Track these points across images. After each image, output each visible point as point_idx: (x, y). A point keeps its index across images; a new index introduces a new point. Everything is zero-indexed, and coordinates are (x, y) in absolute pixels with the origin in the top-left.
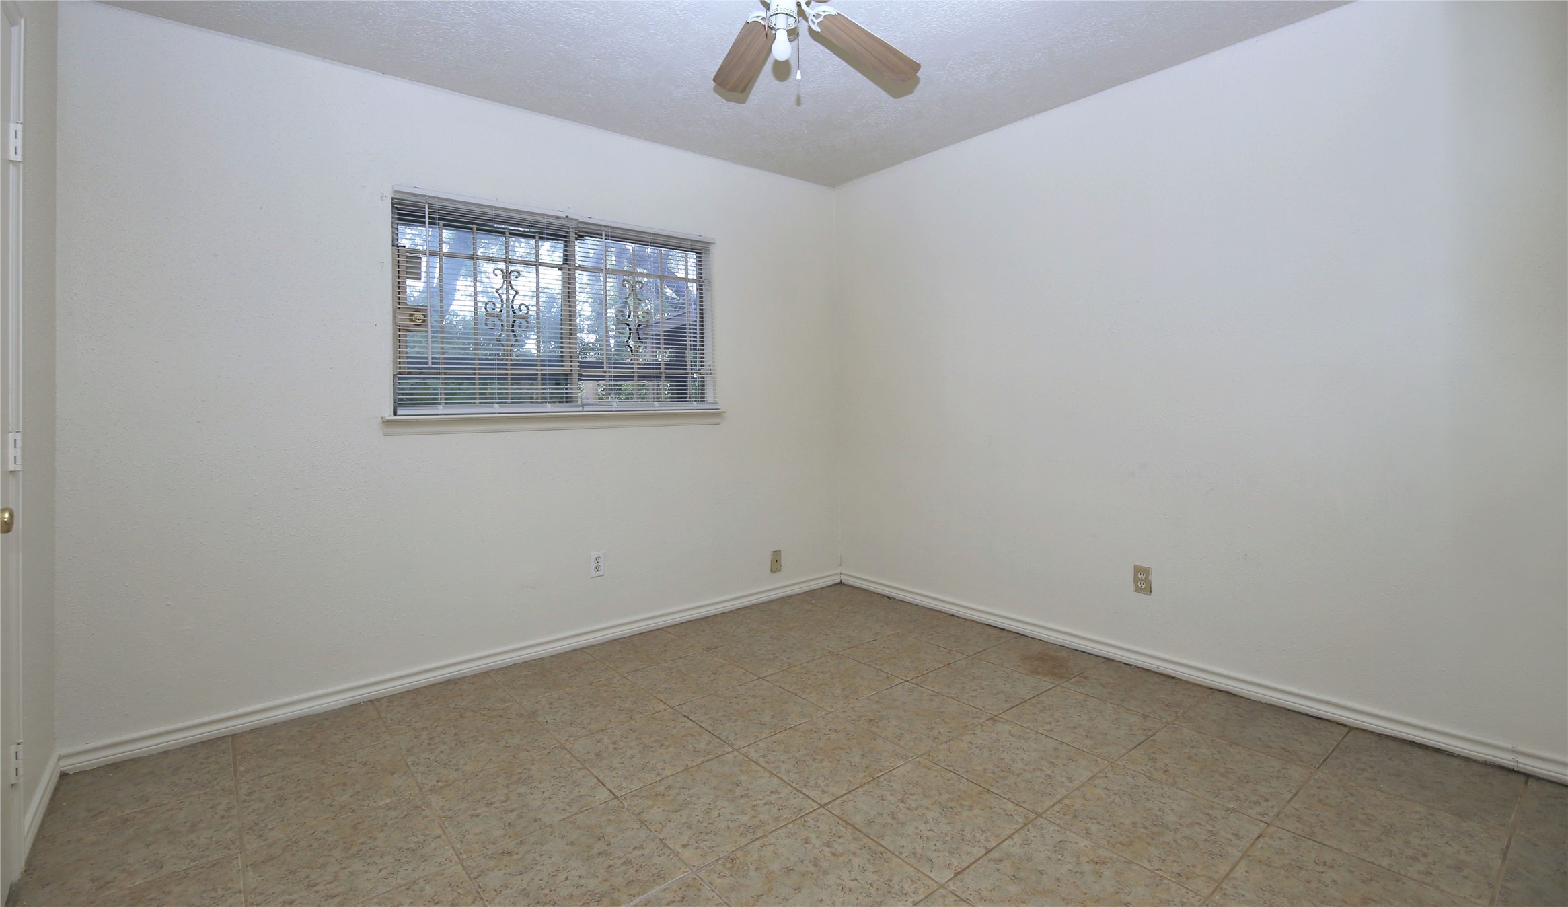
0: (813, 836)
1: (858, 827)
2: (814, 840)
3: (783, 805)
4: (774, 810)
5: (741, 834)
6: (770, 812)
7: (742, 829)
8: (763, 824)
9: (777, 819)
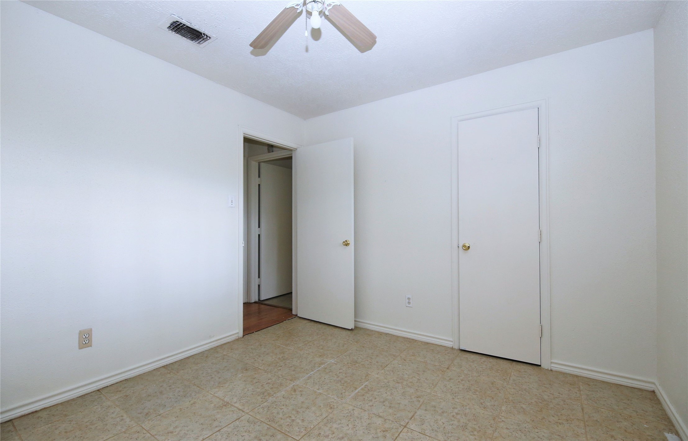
0: (301, 423)
1: (279, 432)
2: (300, 421)
3: (319, 437)
4: (322, 433)
5: (333, 418)
6: (324, 432)
7: (334, 421)
8: (325, 425)
9: (320, 428)
